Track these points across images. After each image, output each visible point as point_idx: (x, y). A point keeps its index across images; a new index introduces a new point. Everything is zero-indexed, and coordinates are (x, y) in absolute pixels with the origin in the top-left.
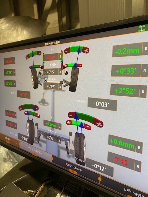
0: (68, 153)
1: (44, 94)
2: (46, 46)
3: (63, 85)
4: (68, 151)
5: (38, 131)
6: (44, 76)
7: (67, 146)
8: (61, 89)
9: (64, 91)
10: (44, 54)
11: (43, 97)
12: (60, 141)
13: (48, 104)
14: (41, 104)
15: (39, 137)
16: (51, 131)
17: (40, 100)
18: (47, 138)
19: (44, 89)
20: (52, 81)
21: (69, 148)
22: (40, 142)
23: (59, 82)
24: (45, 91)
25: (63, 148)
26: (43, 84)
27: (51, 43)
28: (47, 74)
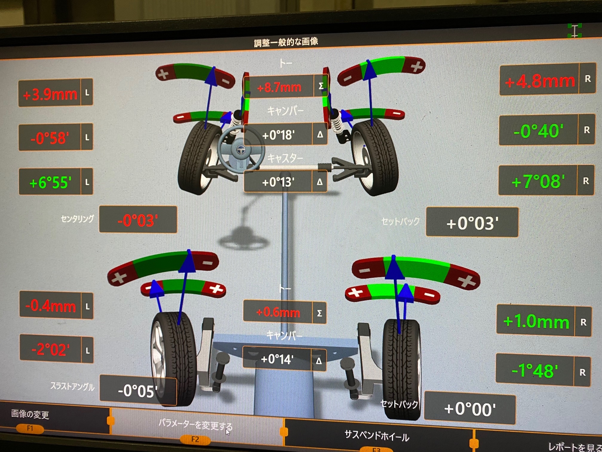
1: (245, 210)
2: (258, 48)
4: (353, 388)
11: (244, 219)
13: (265, 242)
19: (248, 194)
20: (286, 164)
22: (223, 387)
23: (316, 167)
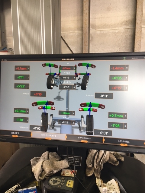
0: (80, 130)
3: (76, 86)
5: (53, 119)
6: (60, 80)
7: (79, 125)
8: (75, 89)
9: (77, 90)
12: (73, 123)
14: (56, 99)
15: (54, 124)
16: (65, 118)
17: (55, 97)
18: (61, 123)
21: (81, 126)
24: (61, 90)
25: (76, 127)
26: (59, 86)
27: (67, 59)
28: (63, 79)
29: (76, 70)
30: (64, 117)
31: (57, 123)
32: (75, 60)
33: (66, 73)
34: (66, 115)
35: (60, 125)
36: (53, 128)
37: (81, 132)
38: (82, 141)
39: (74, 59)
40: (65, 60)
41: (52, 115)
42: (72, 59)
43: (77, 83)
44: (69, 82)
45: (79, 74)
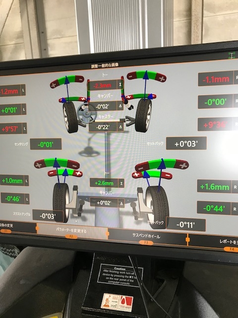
0: (136, 218)
3: (125, 124)
5: (79, 197)
6: (89, 113)
7: (134, 209)
10: (88, 80)
12: (122, 204)
14: (85, 155)
15: (81, 206)
16: (104, 193)
17: (82, 149)
18: (97, 205)
24: (92, 134)
27: (103, 65)
29: (122, 88)
30: (101, 192)
31: (87, 206)
32: (119, 66)
33: (102, 96)
34: (106, 186)
35: (94, 208)
36: (79, 215)
37: (138, 223)
38: (142, 242)
39: (117, 64)
40: (99, 68)
41: (75, 188)
42: (113, 65)
43: (127, 117)
44: (109, 116)
45: (129, 97)
